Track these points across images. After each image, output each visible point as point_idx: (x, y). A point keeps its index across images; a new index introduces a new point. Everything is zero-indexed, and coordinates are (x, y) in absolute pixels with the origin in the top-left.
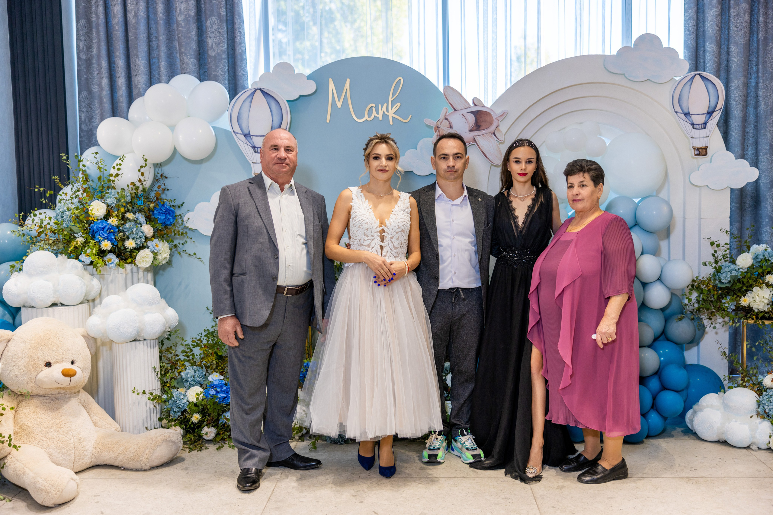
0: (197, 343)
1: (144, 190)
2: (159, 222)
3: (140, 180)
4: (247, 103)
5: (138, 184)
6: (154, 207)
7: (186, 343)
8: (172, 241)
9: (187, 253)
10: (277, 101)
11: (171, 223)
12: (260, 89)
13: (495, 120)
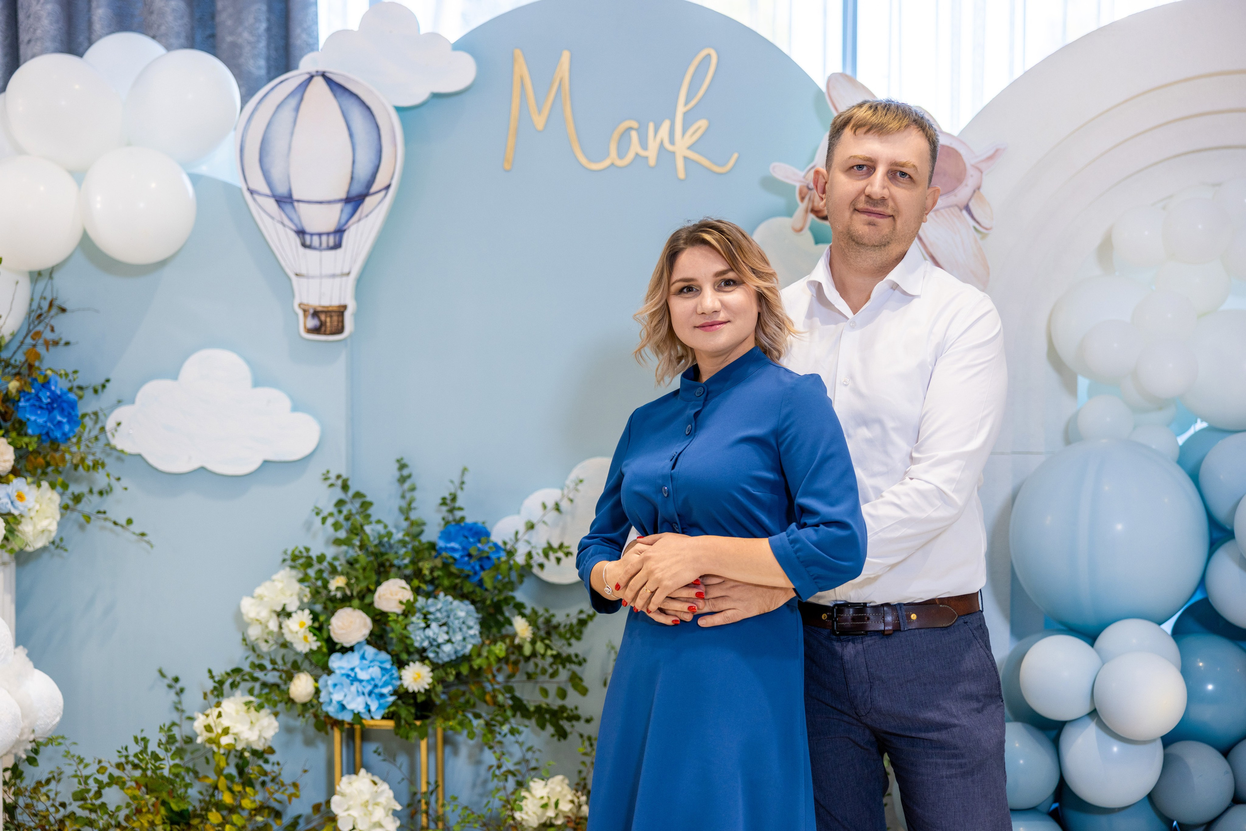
0: (111, 776)
2: (30, 431)
4: (287, 113)
6: (20, 391)
7: (86, 772)
8: (65, 486)
9: (106, 519)
10: (368, 108)
11: (64, 434)
12: (324, 75)
13: (971, 171)
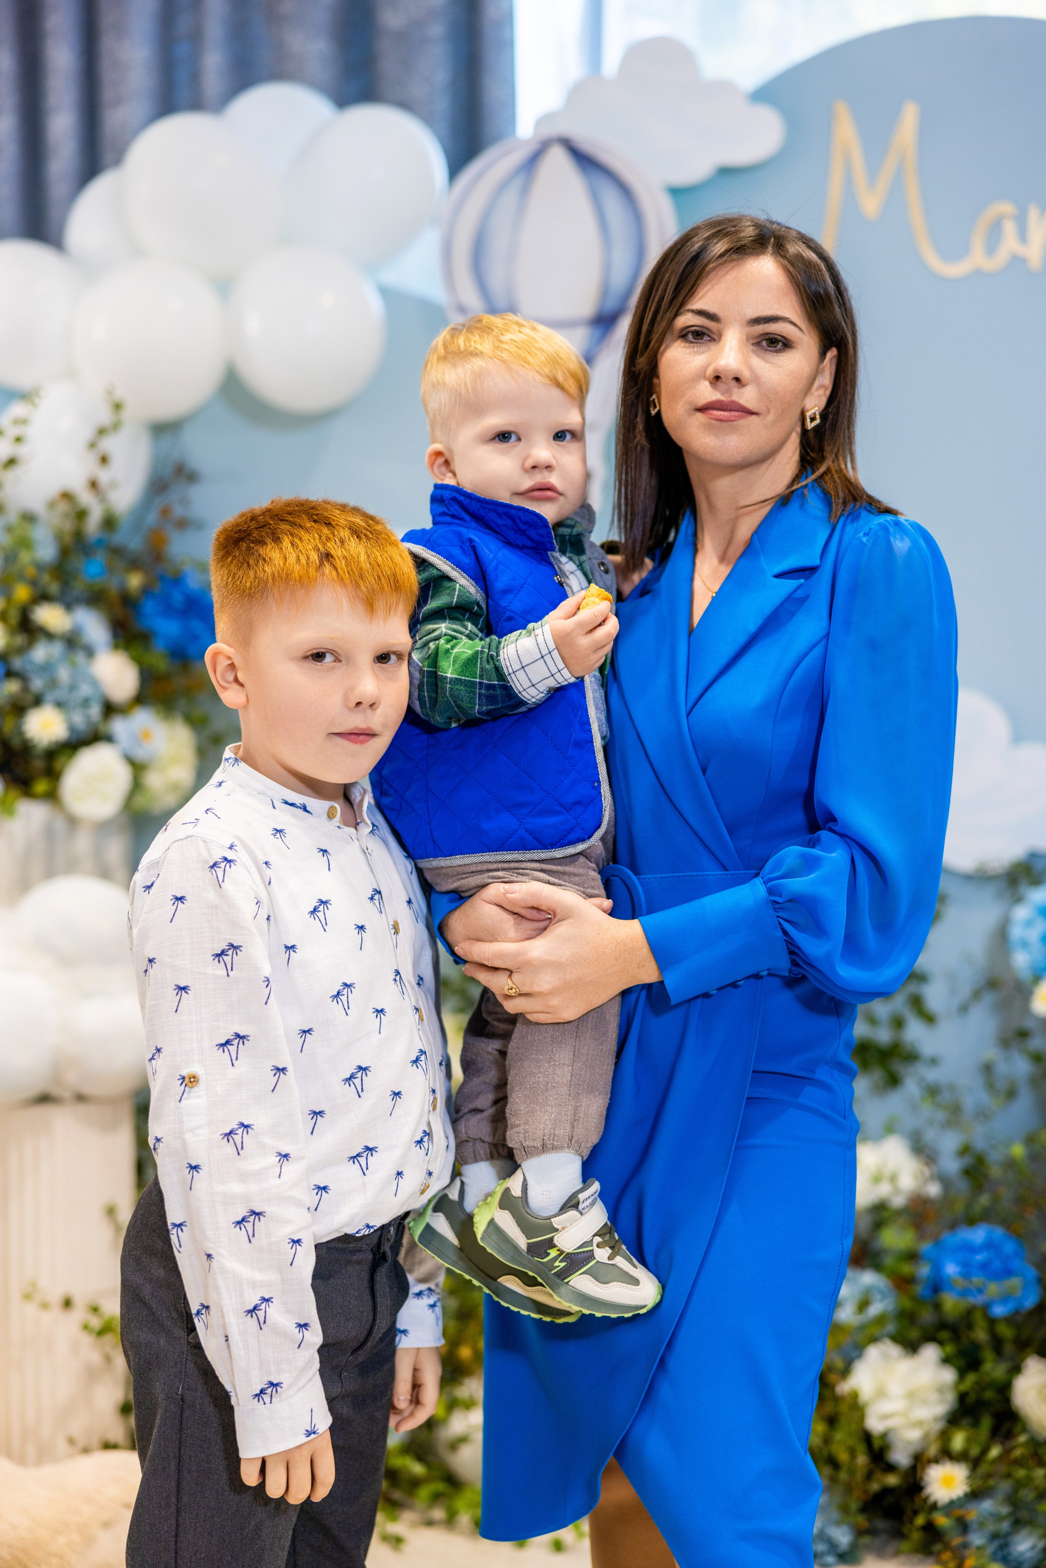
1: (109, 523)
2: (159, 644)
3: (93, 485)
5: (86, 498)
6: (145, 589)
10: (626, 189)
12: (564, 142)
